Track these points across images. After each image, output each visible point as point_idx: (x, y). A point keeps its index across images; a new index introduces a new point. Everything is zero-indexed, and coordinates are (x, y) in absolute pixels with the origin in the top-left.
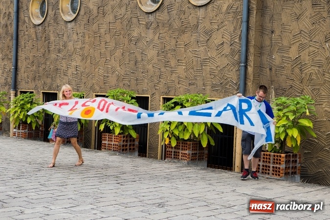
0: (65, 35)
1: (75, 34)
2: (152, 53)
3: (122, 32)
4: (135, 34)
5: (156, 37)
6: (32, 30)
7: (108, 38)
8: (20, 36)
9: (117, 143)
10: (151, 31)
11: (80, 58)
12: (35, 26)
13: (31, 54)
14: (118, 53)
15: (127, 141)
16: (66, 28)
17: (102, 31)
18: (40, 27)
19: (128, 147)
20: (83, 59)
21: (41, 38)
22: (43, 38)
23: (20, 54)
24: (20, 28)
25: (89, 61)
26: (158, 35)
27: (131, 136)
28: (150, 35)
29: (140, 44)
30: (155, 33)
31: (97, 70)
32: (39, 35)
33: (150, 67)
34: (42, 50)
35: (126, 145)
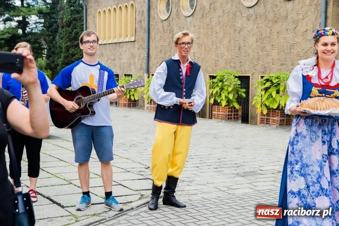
0: (185, 27)
1: (193, 27)
2: (252, 40)
3: (229, 24)
4: (239, 25)
5: (255, 27)
6: (160, 25)
7: (218, 28)
8: (151, 30)
9: (223, 113)
10: (251, 22)
11: (197, 46)
12: (162, 21)
13: (160, 44)
14: (226, 41)
15: (231, 111)
16: (186, 21)
17: (214, 23)
18: (166, 22)
19: (233, 117)
20: (199, 47)
21: (167, 30)
22: (169, 30)
23: (151, 44)
24: (151, 23)
25: (203, 48)
26: (256, 25)
27: (235, 108)
28: (250, 25)
29: (242, 33)
30: (254, 24)
31: (210, 55)
32: (166, 28)
33: (251, 51)
34: (168, 41)
35: (231, 115)
